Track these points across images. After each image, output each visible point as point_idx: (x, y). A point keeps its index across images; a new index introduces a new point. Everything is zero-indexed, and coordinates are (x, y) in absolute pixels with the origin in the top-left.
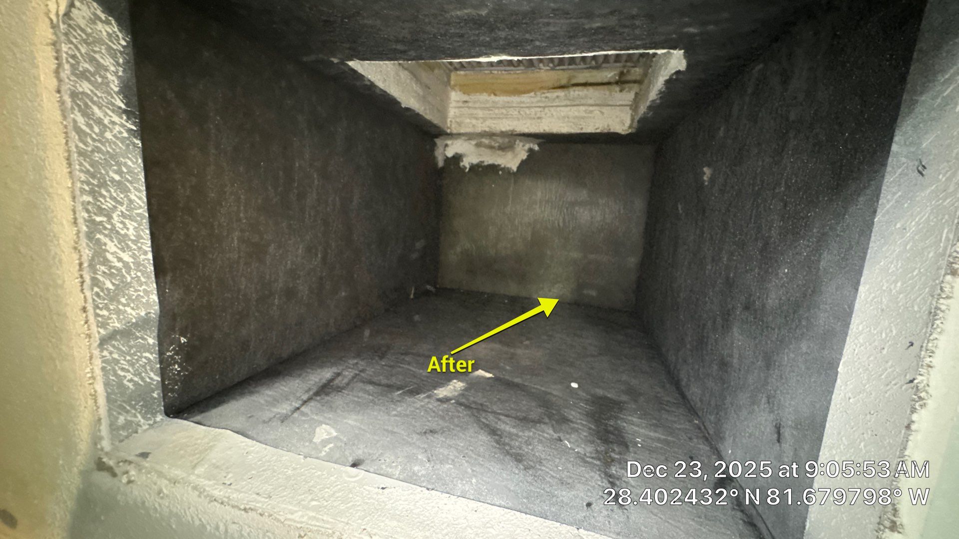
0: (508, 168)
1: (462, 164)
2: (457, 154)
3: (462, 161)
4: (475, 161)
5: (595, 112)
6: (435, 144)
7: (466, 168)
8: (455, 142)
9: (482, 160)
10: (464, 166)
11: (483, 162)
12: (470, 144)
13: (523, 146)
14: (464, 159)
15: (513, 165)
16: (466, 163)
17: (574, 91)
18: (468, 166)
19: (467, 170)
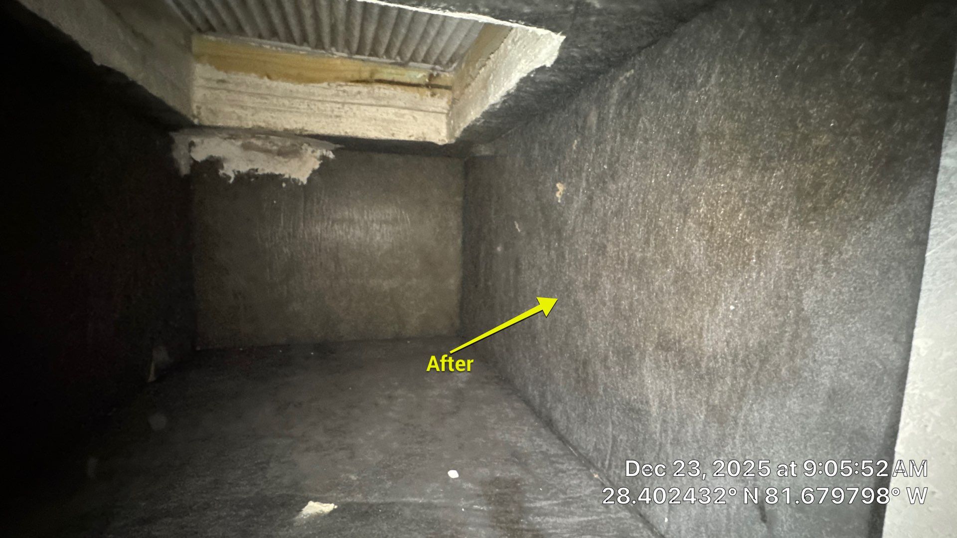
0: (294, 180)
1: (221, 172)
2: (211, 157)
3: (222, 167)
4: (244, 168)
5: (407, 117)
6: (172, 141)
7: (229, 178)
8: (206, 141)
9: (255, 167)
10: (224, 174)
11: (257, 170)
12: (233, 144)
13: (313, 152)
14: (225, 165)
15: (303, 177)
16: (230, 170)
17: (380, 88)
18: (233, 176)
19: (231, 181)
